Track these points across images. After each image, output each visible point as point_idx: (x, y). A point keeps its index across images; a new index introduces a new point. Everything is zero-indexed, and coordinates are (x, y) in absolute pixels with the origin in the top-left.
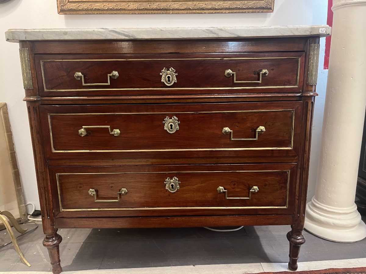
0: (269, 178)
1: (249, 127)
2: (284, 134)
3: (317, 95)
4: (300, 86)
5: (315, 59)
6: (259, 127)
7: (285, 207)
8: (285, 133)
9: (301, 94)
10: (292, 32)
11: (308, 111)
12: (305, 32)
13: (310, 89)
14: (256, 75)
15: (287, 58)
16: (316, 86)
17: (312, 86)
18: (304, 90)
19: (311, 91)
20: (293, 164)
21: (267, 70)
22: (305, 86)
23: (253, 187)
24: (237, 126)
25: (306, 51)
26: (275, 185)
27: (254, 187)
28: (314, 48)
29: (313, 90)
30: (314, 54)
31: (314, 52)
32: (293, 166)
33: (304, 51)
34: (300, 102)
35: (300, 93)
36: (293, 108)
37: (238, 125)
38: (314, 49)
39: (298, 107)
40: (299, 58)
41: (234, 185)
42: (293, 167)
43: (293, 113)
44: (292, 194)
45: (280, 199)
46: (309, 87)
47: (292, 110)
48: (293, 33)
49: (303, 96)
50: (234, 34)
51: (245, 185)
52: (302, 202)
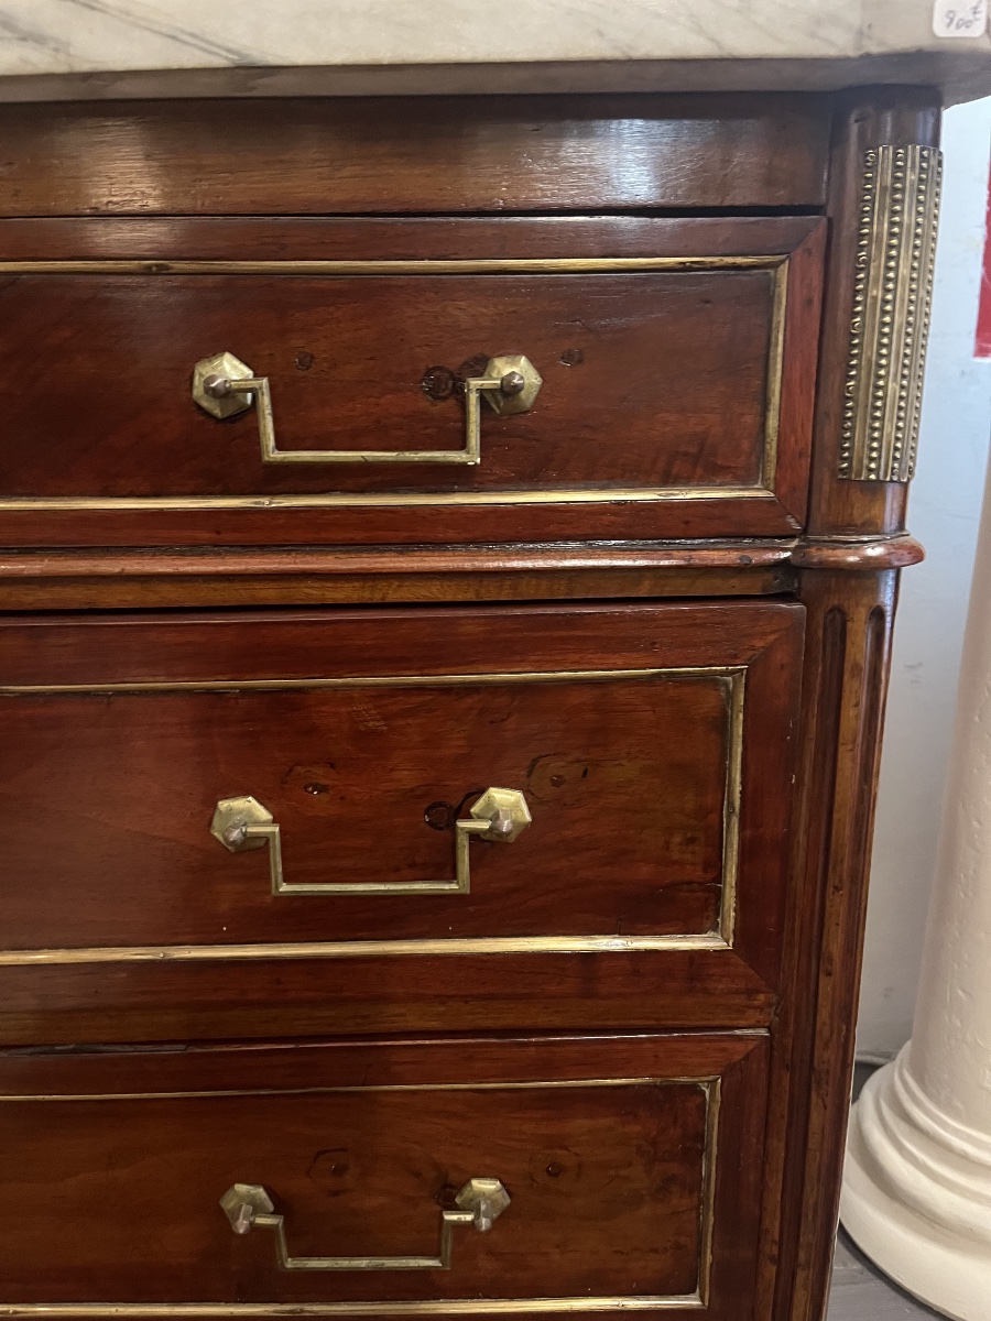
0: (579, 1125)
1: (412, 790)
2: (667, 845)
3: (917, 555)
4: (784, 489)
5: (904, 271)
6: (482, 791)
7: (691, 1302)
8: (677, 839)
9: (793, 550)
10: (700, 31)
11: (846, 677)
12: (813, 35)
13: (858, 515)
14: (441, 405)
15: (684, 268)
16: (905, 486)
17: (876, 489)
18: (817, 519)
19: (872, 527)
20: (740, 1038)
21: (532, 360)
22: (826, 487)
23: (467, 1182)
24: (322, 789)
25: (830, 213)
26: (623, 1172)
27: (475, 1183)
28: (897, 179)
29: (890, 520)
30: (892, 235)
31: (894, 213)
32: (741, 1049)
33: (817, 210)
34: (781, 613)
35: (793, 537)
36: (735, 657)
37: (323, 782)
38: (896, 190)
39: (769, 649)
40: (775, 266)
41: (340, 1171)
42: (737, 1058)
43: (731, 696)
44: (737, 1222)
45: (655, 1251)
46: (856, 495)
47: (722, 673)
48: (712, 40)
49: (809, 568)
50: (198, 39)
51: (418, 1175)
52: (801, 1276)
